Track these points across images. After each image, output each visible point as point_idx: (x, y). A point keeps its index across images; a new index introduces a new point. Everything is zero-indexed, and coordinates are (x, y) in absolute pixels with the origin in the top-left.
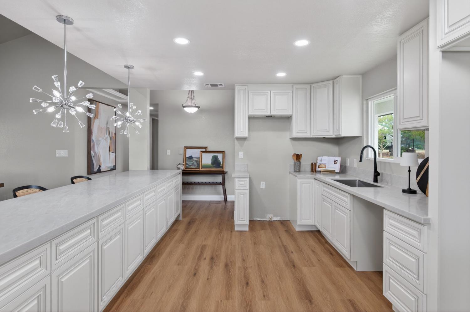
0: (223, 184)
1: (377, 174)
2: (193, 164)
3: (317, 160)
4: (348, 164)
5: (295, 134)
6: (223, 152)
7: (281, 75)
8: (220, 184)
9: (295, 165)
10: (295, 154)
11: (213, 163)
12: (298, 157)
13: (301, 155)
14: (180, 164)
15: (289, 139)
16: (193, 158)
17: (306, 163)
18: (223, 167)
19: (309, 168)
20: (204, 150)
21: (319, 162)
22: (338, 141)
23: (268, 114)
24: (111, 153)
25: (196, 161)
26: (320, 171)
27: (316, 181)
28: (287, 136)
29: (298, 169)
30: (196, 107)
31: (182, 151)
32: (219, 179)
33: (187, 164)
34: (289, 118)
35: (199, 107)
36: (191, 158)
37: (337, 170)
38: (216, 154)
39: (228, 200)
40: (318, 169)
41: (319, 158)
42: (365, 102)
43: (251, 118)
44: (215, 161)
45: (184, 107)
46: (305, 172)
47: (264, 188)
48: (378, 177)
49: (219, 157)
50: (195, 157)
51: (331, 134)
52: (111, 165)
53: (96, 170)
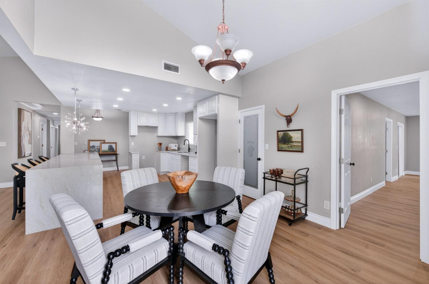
0: (116, 160)
1: (189, 149)
2: (95, 150)
3: (168, 146)
4: (180, 147)
5: (159, 134)
6: (116, 143)
7: (155, 110)
8: (114, 160)
9: (159, 147)
10: (159, 143)
11: (109, 149)
12: (160, 144)
13: (162, 143)
14: (86, 150)
15: (156, 137)
16: (95, 147)
17: (164, 147)
18: (116, 151)
19: (165, 149)
20: (103, 142)
21: (169, 146)
22: (177, 138)
23: (147, 125)
24: (30, 144)
25: (97, 148)
26: (170, 150)
27: (169, 153)
28: (155, 135)
29: (160, 149)
30: (101, 117)
31: (86, 143)
32: (114, 158)
33: (90, 150)
34: (156, 128)
35: (103, 118)
36: (93, 147)
37: (177, 149)
38: (111, 144)
39: (119, 169)
40: (169, 149)
41: (169, 145)
42: (186, 123)
43: (139, 127)
44: (111, 148)
45: (93, 117)
46: (163, 151)
47: (144, 159)
48: (190, 150)
49: (113, 146)
50: (96, 146)
51: (174, 134)
52: (29, 152)
53: (23, 155)
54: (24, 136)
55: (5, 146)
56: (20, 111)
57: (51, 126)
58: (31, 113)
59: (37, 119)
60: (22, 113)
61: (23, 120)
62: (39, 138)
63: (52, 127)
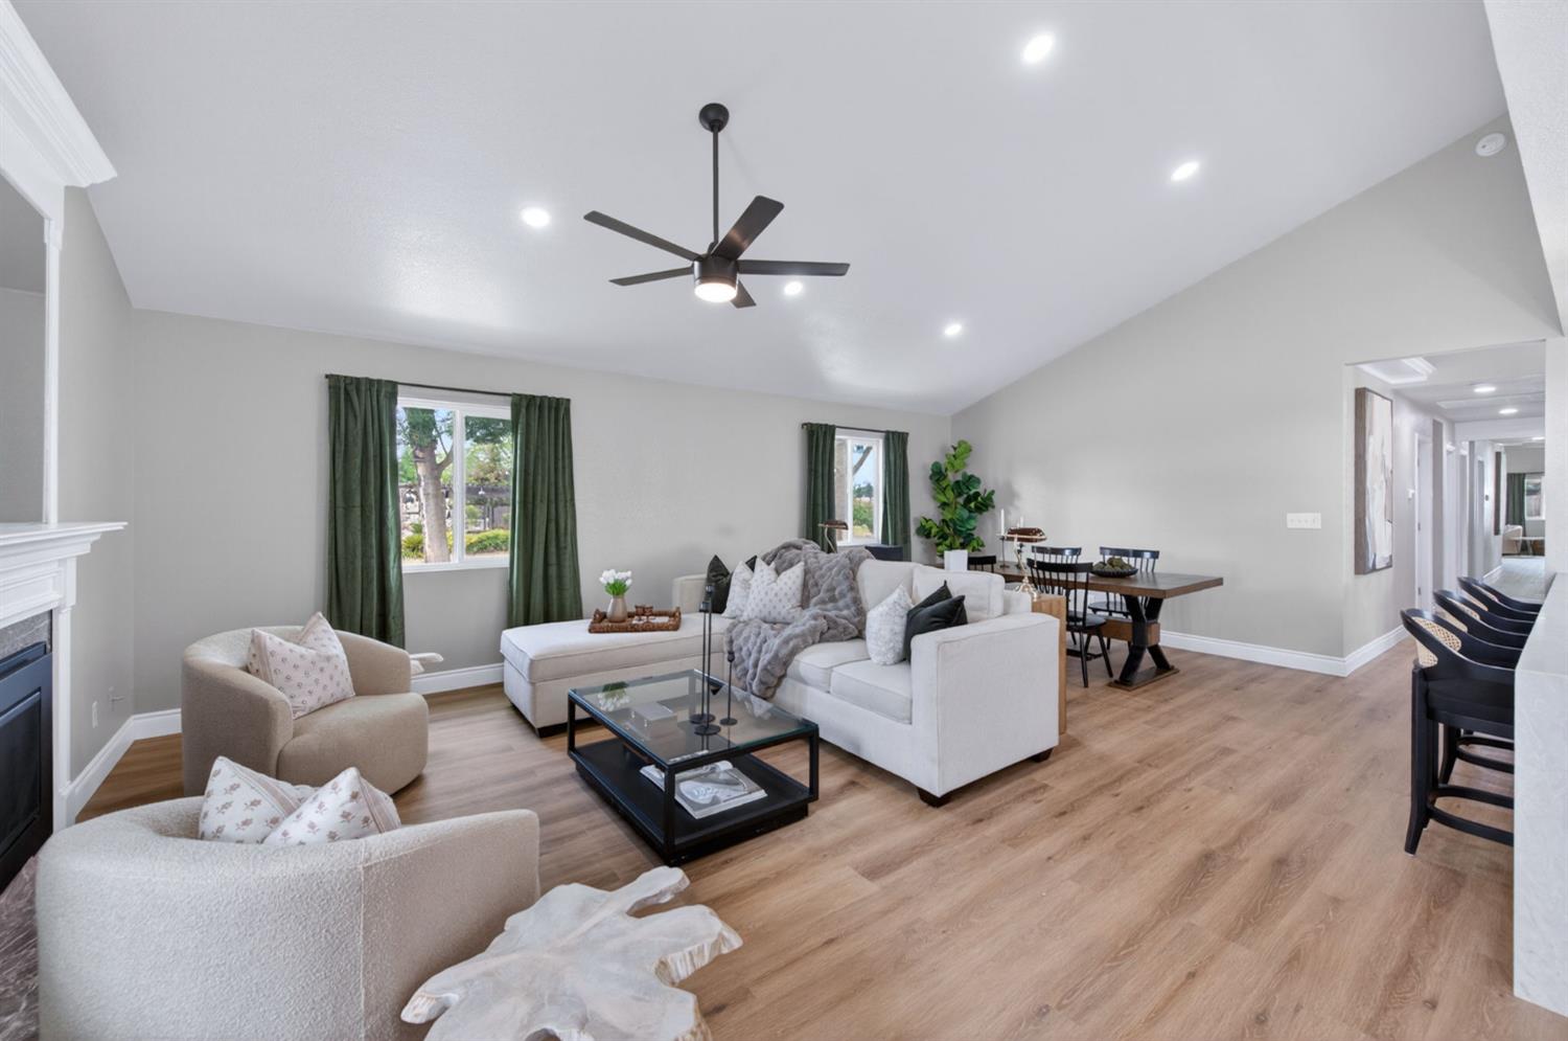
24: (1388, 523)
52: (1387, 554)
53: (1371, 565)
54: (1374, 490)
55: (1320, 527)
56: (1361, 396)
57: (1447, 446)
58: (1392, 401)
59: (1408, 421)
60: (1368, 403)
61: (1371, 433)
62: (1410, 496)
63: (1449, 453)
